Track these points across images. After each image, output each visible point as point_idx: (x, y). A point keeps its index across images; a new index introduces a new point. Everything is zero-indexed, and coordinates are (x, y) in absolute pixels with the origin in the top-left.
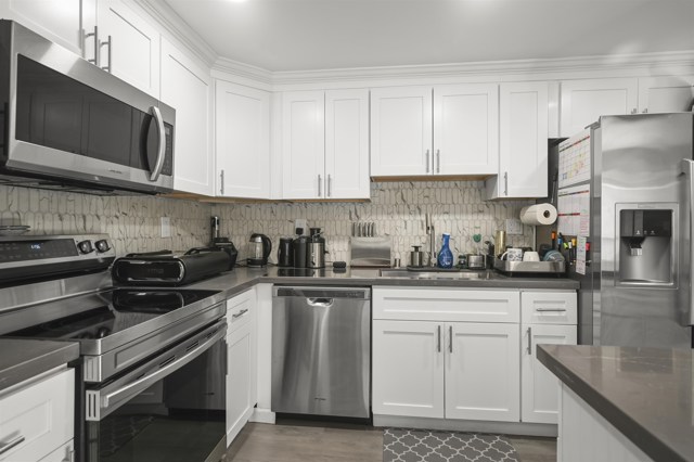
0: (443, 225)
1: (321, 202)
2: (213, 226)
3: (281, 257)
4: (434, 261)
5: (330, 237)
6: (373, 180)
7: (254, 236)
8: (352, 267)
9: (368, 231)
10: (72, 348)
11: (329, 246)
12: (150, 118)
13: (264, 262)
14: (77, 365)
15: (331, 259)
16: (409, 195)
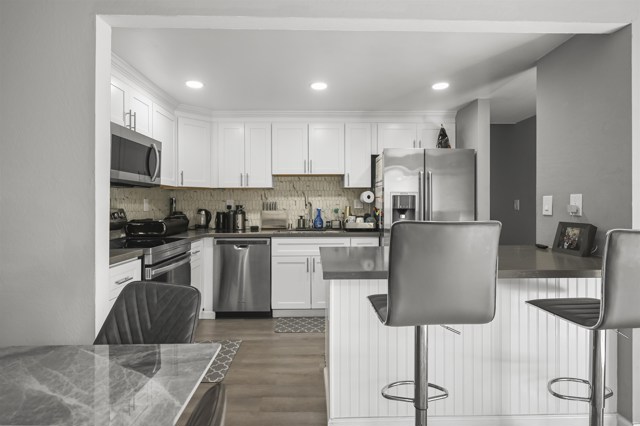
0: (318, 203)
1: (243, 189)
2: (172, 204)
3: (218, 224)
4: (311, 224)
5: (250, 211)
6: (274, 176)
7: (200, 210)
8: (263, 229)
9: (273, 207)
10: (140, 251)
11: (248, 216)
12: (151, 149)
13: (206, 227)
14: (142, 258)
15: (249, 224)
16: (297, 185)
